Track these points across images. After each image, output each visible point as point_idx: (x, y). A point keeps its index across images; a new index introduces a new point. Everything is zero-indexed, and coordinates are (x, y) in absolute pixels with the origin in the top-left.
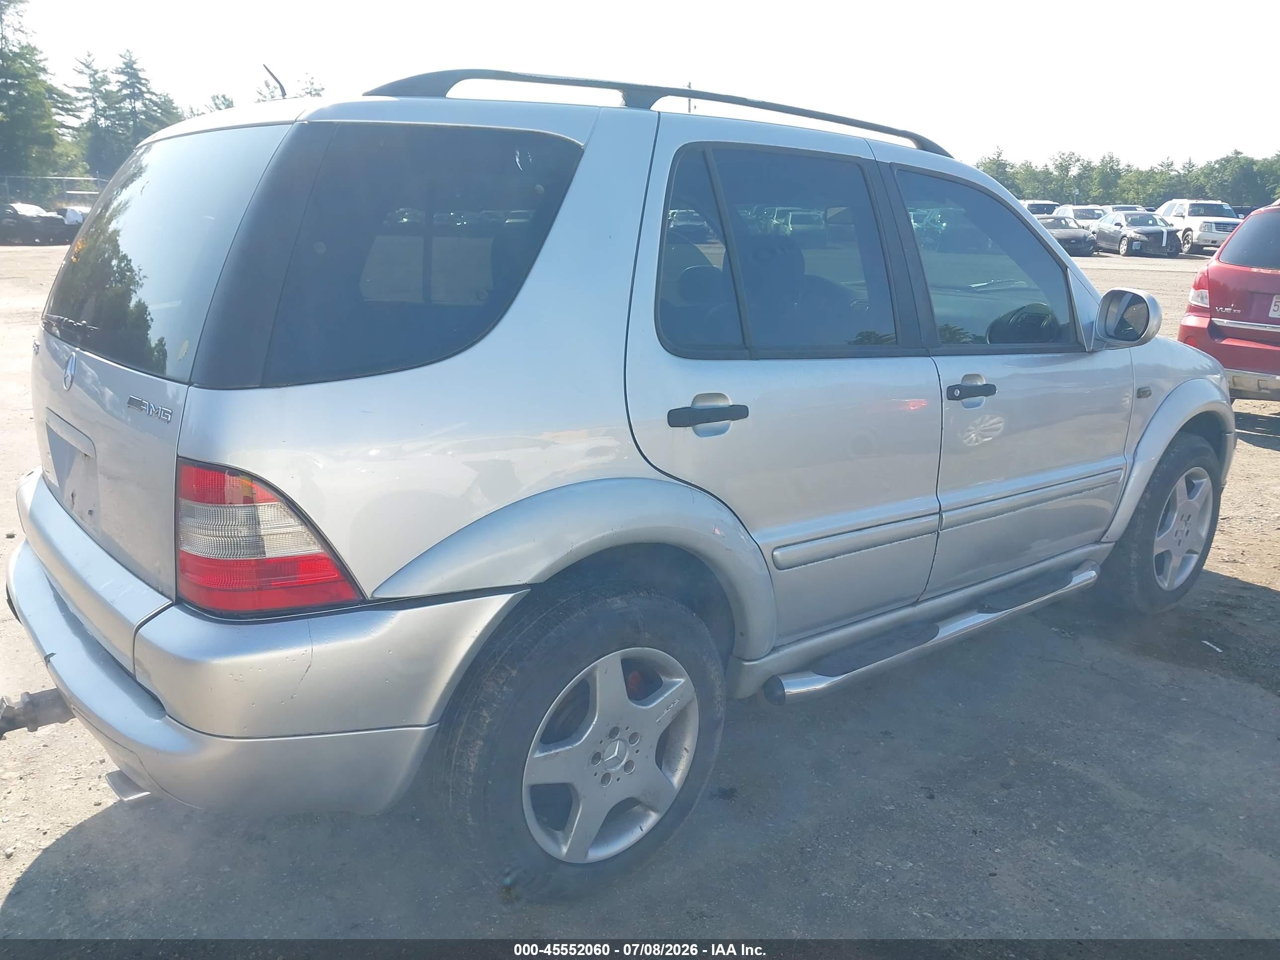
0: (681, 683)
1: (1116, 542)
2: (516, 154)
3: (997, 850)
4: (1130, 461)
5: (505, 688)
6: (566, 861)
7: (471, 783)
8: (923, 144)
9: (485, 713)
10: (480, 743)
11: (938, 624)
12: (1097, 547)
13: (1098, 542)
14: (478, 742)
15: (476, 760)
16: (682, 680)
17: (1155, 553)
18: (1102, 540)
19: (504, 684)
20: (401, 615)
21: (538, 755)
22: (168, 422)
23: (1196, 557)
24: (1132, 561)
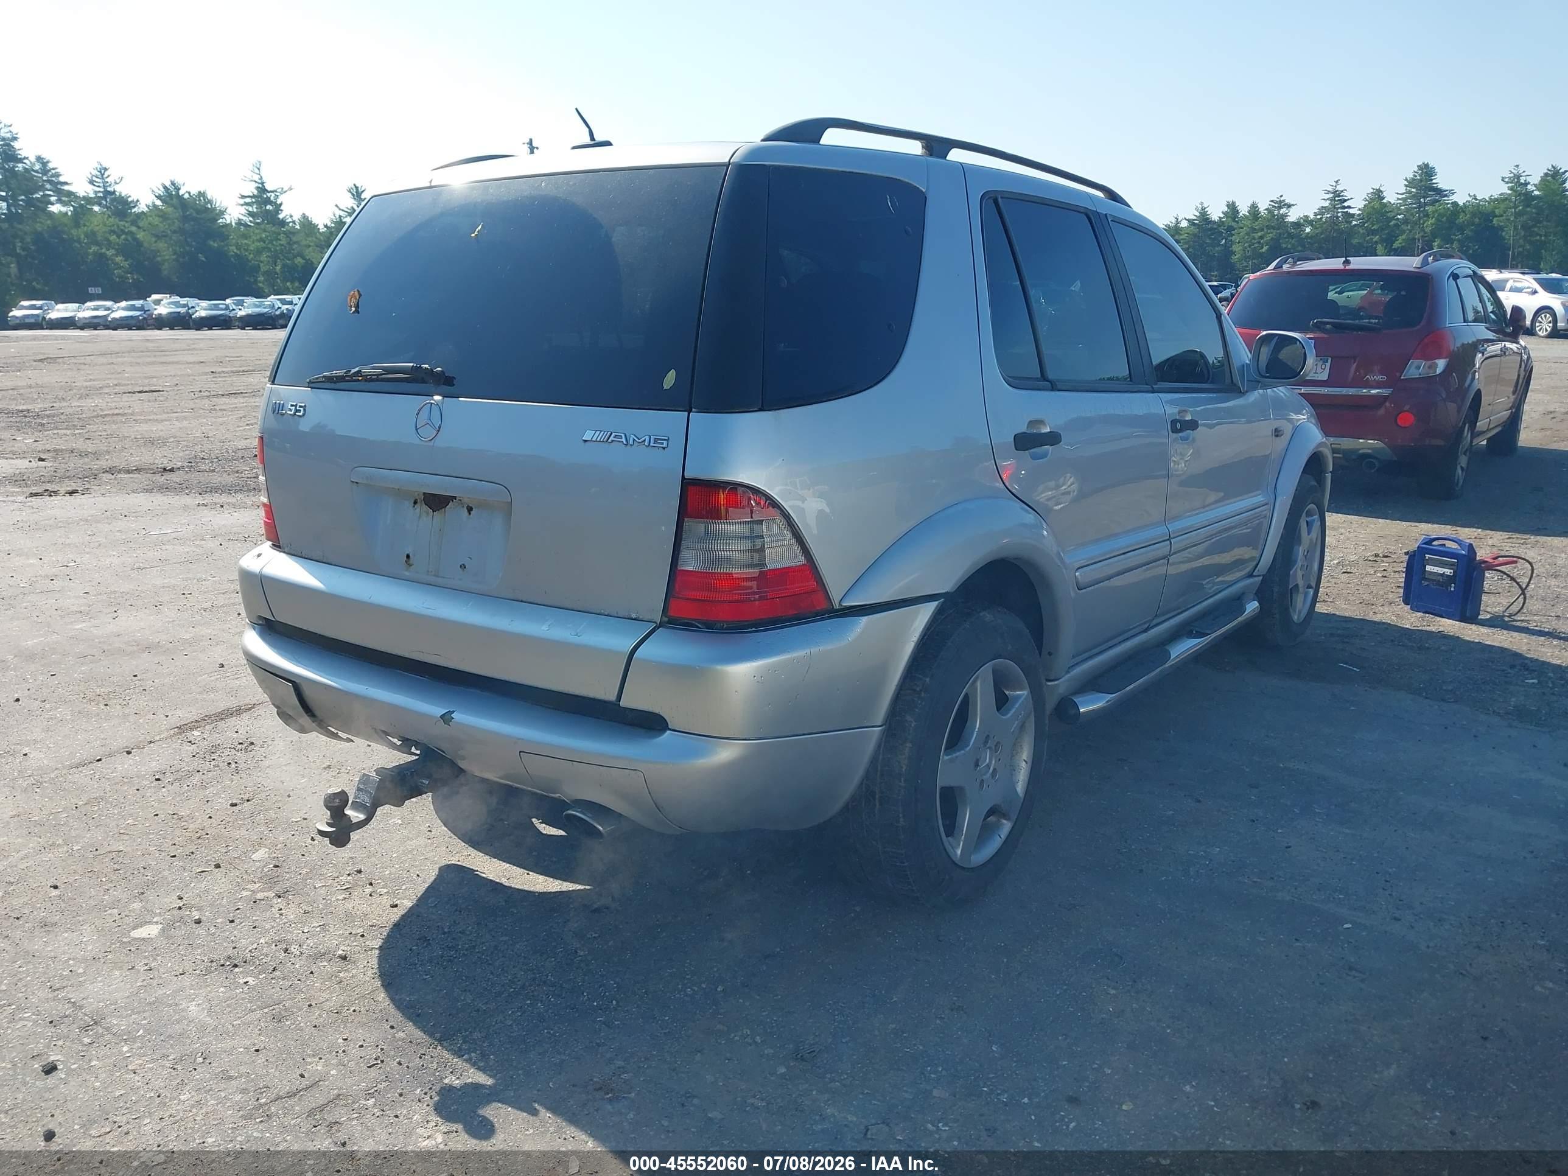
0: (1024, 697)
1: (1263, 575)
2: (887, 199)
3: (1279, 831)
4: (1272, 497)
5: (923, 694)
6: (960, 864)
7: (902, 784)
8: (1112, 195)
9: (908, 718)
10: (909, 745)
11: (1167, 647)
12: (1251, 580)
13: (1250, 575)
14: (907, 745)
15: (906, 762)
16: (1025, 692)
17: (1290, 587)
18: (1254, 574)
19: (921, 690)
20: (864, 620)
21: (946, 758)
22: (664, 448)
23: (1311, 591)
24: (1275, 594)
